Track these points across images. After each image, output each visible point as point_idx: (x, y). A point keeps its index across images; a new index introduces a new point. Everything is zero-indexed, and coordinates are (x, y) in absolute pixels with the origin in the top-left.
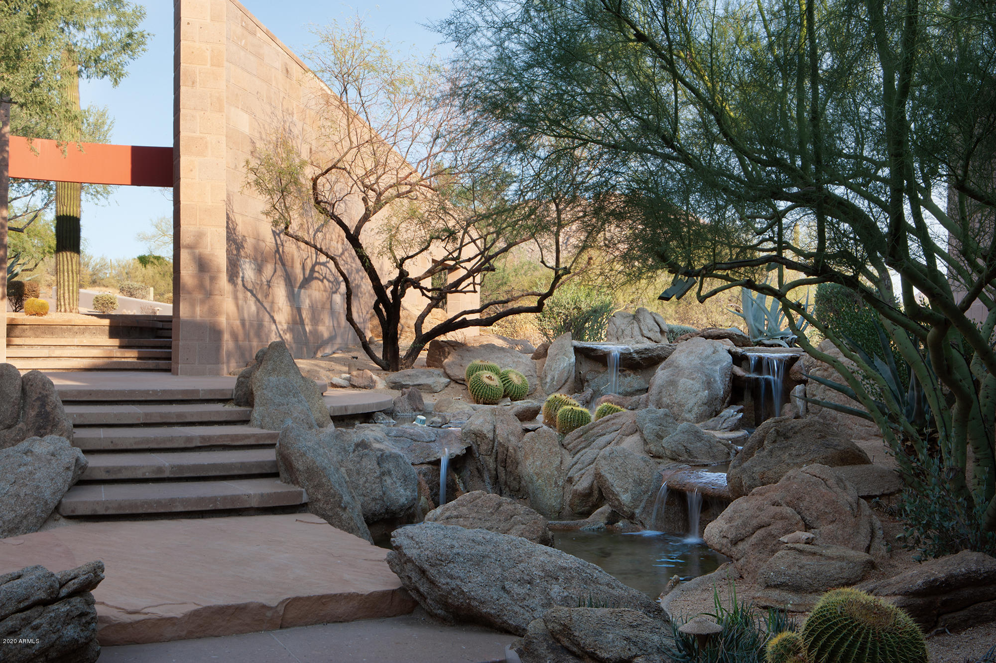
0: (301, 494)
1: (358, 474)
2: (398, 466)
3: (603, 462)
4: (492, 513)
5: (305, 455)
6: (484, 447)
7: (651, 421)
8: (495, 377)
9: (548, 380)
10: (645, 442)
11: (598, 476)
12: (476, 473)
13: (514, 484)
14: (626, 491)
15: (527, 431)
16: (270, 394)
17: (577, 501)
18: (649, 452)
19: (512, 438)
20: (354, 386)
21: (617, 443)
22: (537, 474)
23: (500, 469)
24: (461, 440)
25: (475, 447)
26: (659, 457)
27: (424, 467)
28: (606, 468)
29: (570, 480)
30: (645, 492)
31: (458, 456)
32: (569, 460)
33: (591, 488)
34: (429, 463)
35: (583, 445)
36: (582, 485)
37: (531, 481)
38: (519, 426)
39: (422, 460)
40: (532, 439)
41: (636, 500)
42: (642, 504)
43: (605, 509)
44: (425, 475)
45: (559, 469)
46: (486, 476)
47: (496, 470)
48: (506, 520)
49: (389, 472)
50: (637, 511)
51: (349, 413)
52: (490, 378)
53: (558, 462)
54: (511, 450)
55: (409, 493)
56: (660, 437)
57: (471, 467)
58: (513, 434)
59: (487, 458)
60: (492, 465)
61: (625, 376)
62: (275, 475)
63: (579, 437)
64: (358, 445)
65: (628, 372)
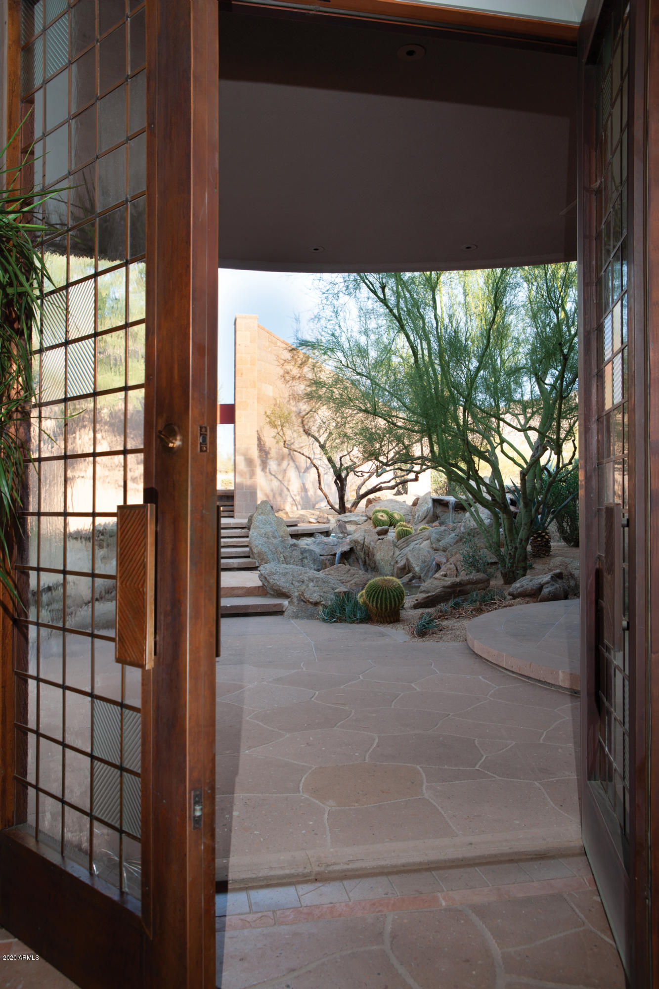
0: (255, 562)
1: (291, 557)
2: (311, 554)
3: (409, 553)
5: (257, 546)
6: (359, 548)
7: (435, 533)
8: (385, 515)
9: (416, 517)
10: (432, 544)
11: (407, 560)
12: (356, 560)
13: (373, 565)
14: (418, 566)
15: (380, 539)
17: (399, 572)
18: (432, 548)
19: (372, 543)
20: (319, 522)
21: (420, 544)
22: (382, 560)
23: (367, 558)
24: (349, 544)
25: (355, 548)
26: (437, 550)
27: (329, 557)
28: (410, 555)
29: (397, 562)
30: (426, 566)
31: (345, 552)
32: (397, 553)
33: (405, 565)
34: (331, 555)
35: (405, 545)
36: (401, 564)
37: (379, 563)
38: (377, 537)
39: (328, 554)
40: (381, 543)
41: (422, 569)
42: (425, 572)
43: (410, 575)
44: (329, 560)
45: (392, 557)
46: (360, 561)
47: (365, 558)
49: (306, 558)
50: (422, 575)
52: (382, 516)
53: (392, 554)
54: (371, 548)
55: (315, 567)
56: (439, 541)
57: (353, 557)
58: (373, 541)
59: (360, 553)
60: (363, 556)
62: (249, 557)
63: (404, 542)
64: (292, 545)
65: (460, 511)
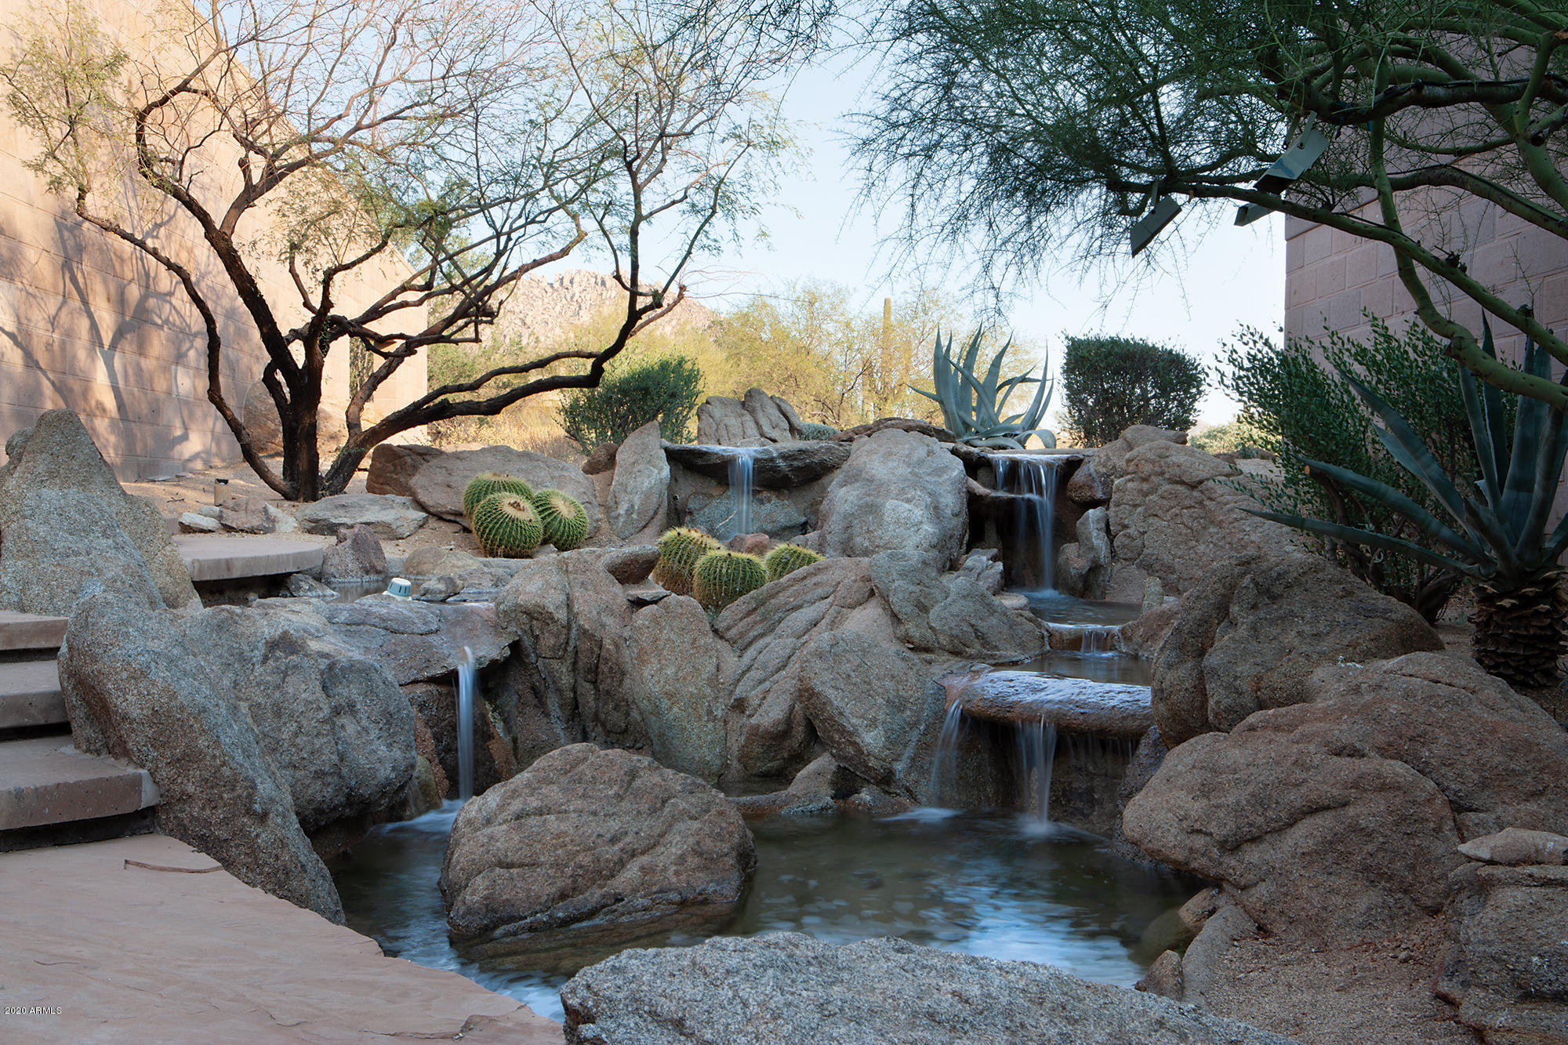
0: (135, 783)
1: (278, 714)
2: (370, 692)
3: (818, 665)
4: (619, 797)
5: (144, 674)
6: (548, 641)
7: (903, 575)
8: (525, 504)
9: (622, 511)
10: (896, 618)
11: (806, 694)
12: (530, 697)
13: (616, 719)
14: (873, 724)
15: (639, 603)
16: (42, 530)
17: (757, 749)
18: (906, 639)
19: (609, 621)
20: (229, 529)
21: (833, 624)
22: (670, 695)
23: (586, 688)
24: (497, 628)
25: (527, 642)
26: (927, 650)
27: (420, 689)
29: (740, 706)
30: (914, 725)
31: (494, 662)
32: (732, 663)
33: (789, 721)
34: (431, 680)
35: (758, 629)
36: (771, 713)
37: (657, 711)
38: (620, 594)
39: (413, 675)
40: (655, 620)
41: (894, 741)
42: (909, 752)
43: (822, 763)
44: (422, 707)
45: (713, 681)
46: (553, 703)
47: (574, 690)
48: (653, 811)
49: (351, 706)
50: (899, 767)
51: (236, 574)
52: (516, 505)
53: (711, 668)
54: (608, 644)
55: (397, 753)
56: (923, 609)
57: (518, 684)
58: (608, 610)
59: (555, 664)
60: (566, 680)
61: (761, 502)
62: (60, 729)
63: (749, 613)
64: (273, 645)
65: (765, 494)
